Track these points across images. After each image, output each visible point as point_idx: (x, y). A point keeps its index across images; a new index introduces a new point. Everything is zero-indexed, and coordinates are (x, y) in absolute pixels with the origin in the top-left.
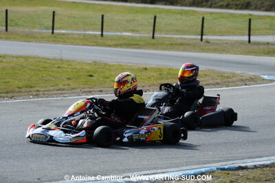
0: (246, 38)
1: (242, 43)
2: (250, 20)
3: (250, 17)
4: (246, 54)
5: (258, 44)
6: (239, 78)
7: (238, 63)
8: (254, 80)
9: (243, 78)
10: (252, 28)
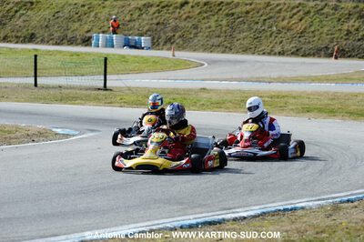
0: (32, 80)
1: (26, 87)
2: (36, 56)
3: (36, 53)
4: (32, 102)
5: (47, 87)
6: (24, 132)
7: (22, 113)
8: (43, 135)
9: (29, 133)
10: (38, 67)
